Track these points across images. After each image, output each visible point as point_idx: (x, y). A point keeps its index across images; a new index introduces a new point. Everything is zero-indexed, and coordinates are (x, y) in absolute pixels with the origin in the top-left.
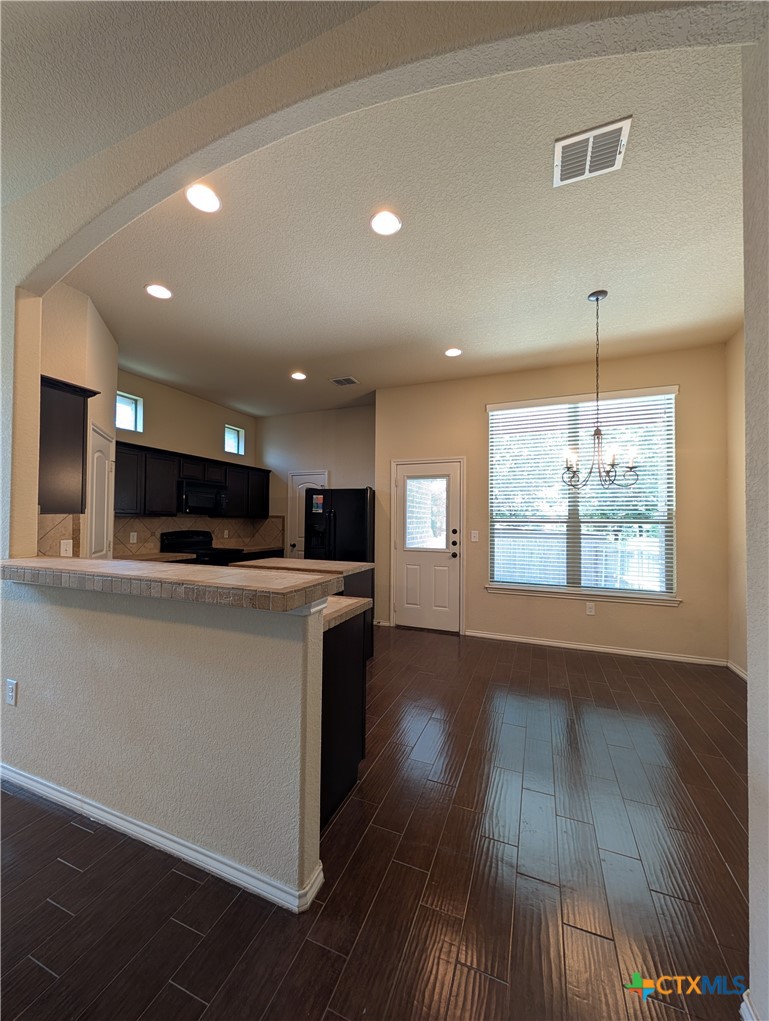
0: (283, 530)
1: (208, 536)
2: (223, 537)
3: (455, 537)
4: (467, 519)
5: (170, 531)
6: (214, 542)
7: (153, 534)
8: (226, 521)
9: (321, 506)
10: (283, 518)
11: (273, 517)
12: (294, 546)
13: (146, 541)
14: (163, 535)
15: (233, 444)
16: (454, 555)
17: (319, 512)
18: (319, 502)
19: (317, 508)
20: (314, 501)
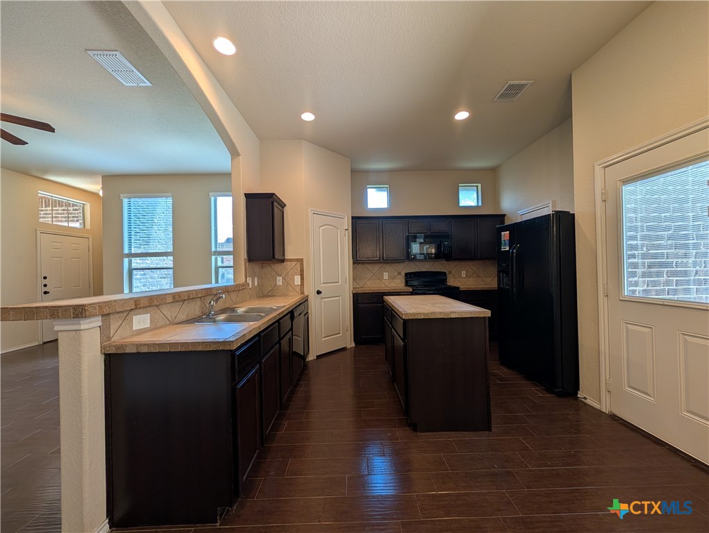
1: (443, 275)
2: (460, 276)
5: (413, 271)
7: (399, 274)
8: (463, 263)
9: (508, 243)
13: (394, 278)
14: (406, 274)
15: (469, 199)
17: (507, 249)
18: (506, 239)
19: (505, 246)
20: (502, 239)
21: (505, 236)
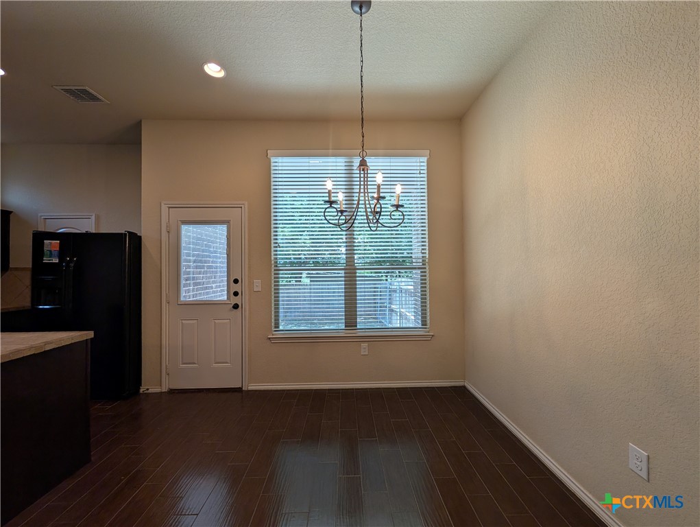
3: (237, 288)
4: (249, 268)
9: (56, 253)
16: (236, 306)
17: (54, 261)
18: (53, 249)
19: (50, 257)
20: (46, 249)
21: (52, 245)
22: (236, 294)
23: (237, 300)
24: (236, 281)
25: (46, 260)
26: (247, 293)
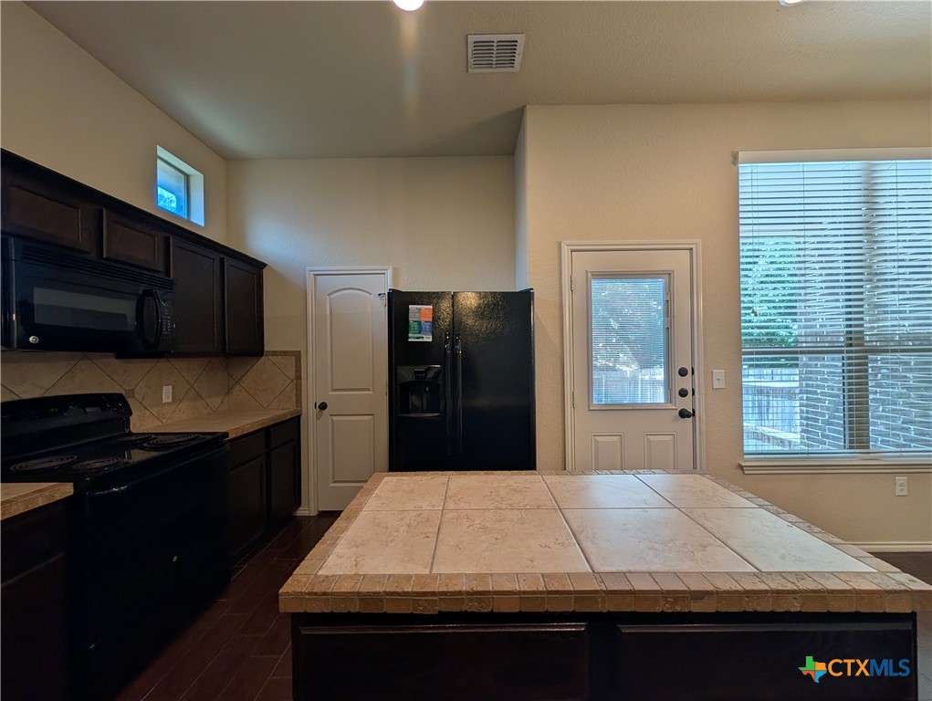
0: (298, 377)
1: (117, 406)
3: (685, 383)
4: (705, 349)
6: (133, 419)
8: (163, 364)
9: (428, 326)
10: (297, 355)
11: (274, 353)
12: (323, 406)
16: (683, 414)
17: (425, 340)
18: (423, 320)
19: (419, 333)
20: (411, 319)
21: (420, 313)
22: (683, 393)
23: (686, 403)
24: (683, 372)
25: (412, 338)
26: (703, 391)
